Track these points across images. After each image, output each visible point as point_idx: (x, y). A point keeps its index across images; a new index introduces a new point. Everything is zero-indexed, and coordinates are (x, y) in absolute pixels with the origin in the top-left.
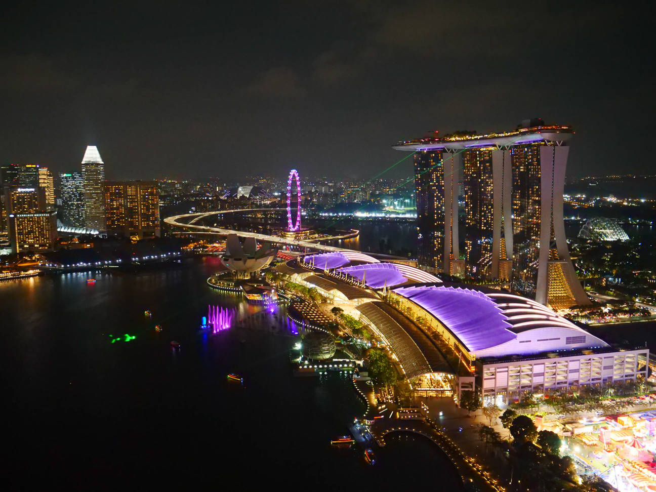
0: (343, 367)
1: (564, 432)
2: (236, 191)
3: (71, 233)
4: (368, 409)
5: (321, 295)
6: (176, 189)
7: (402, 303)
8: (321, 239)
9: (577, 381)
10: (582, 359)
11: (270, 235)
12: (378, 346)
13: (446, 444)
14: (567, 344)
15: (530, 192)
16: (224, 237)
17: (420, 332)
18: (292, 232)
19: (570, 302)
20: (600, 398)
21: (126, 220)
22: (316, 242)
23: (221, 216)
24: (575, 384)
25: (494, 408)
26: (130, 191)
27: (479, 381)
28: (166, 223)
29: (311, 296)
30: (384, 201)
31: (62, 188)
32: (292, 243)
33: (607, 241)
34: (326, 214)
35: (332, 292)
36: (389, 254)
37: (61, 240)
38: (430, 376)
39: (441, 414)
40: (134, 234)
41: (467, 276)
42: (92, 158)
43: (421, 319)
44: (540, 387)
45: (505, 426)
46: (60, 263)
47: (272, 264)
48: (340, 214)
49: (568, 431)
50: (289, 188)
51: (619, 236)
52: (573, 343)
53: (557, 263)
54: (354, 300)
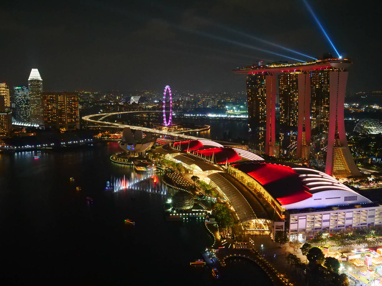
0: (199, 215)
1: (342, 258)
2: (129, 99)
3: (21, 126)
4: (215, 242)
5: (184, 168)
6: (90, 98)
7: (238, 173)
8: (185, 131)
9: (351, 225)
10: (355, 211)
11: (152, 128)
12: (222, 201)
13: (265, 265)
14: (345, 201)
15: (323, 102)
16: (121, 130)
17: (249, 192)
18: (166, 126)
19: (348, 174)
20: (366, 236)
21: (57, 118)
22: (182, 133)
23: (119, 116)
24: (350, 227)
25: (297, 242)
26: (60, 98)
27: (287, 225)
28: (83, 120)
29: (178, 169)
30: (227, 107)
31: (15, 96)
32: (166, 134)
33: (372, 134)
34: (189, 115)
35: (192, 166)
36: (229, 141)
37: (15, 130)
38: (256, 221)
39: (262, 246)
40: (62, 127)
41: (280, 157)
42: (35, 76)
43: (250, 184)
44: (327, 229)
45: (304, 254)
46: (14, 145)
47: (153, 147)
48: (198, 115)
49: (344, 258)
50: (164, 97)
51: (380, 131)
52: (349, 200)
53: (339, 148)
54: (206, 171)
